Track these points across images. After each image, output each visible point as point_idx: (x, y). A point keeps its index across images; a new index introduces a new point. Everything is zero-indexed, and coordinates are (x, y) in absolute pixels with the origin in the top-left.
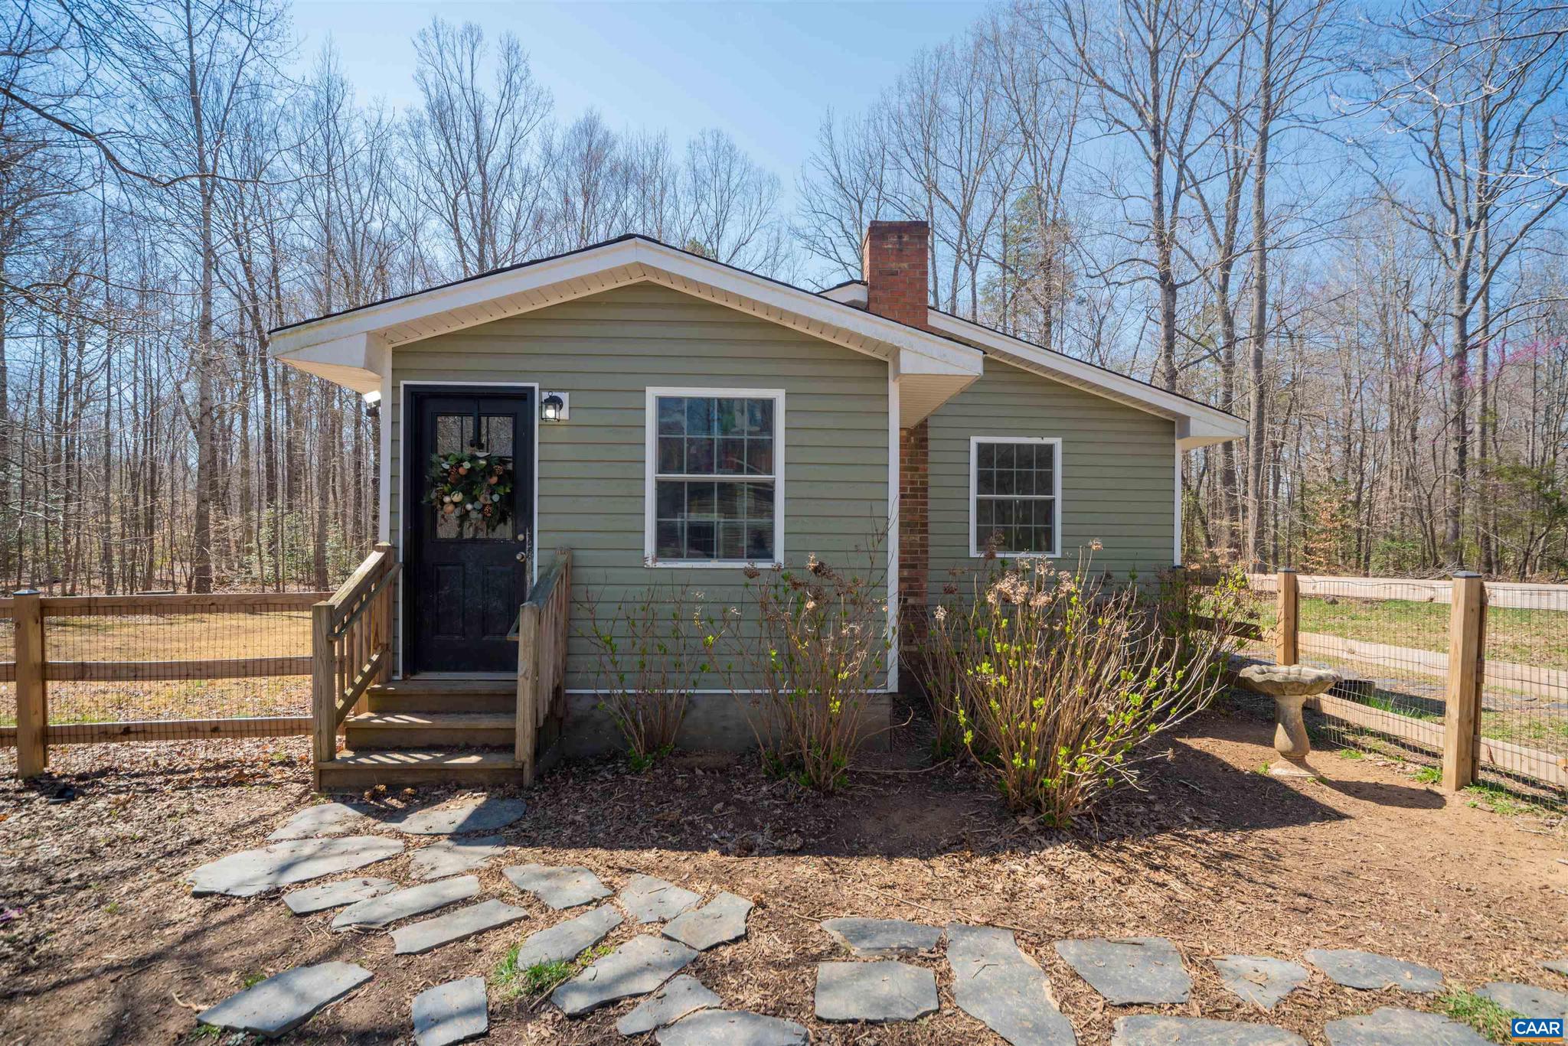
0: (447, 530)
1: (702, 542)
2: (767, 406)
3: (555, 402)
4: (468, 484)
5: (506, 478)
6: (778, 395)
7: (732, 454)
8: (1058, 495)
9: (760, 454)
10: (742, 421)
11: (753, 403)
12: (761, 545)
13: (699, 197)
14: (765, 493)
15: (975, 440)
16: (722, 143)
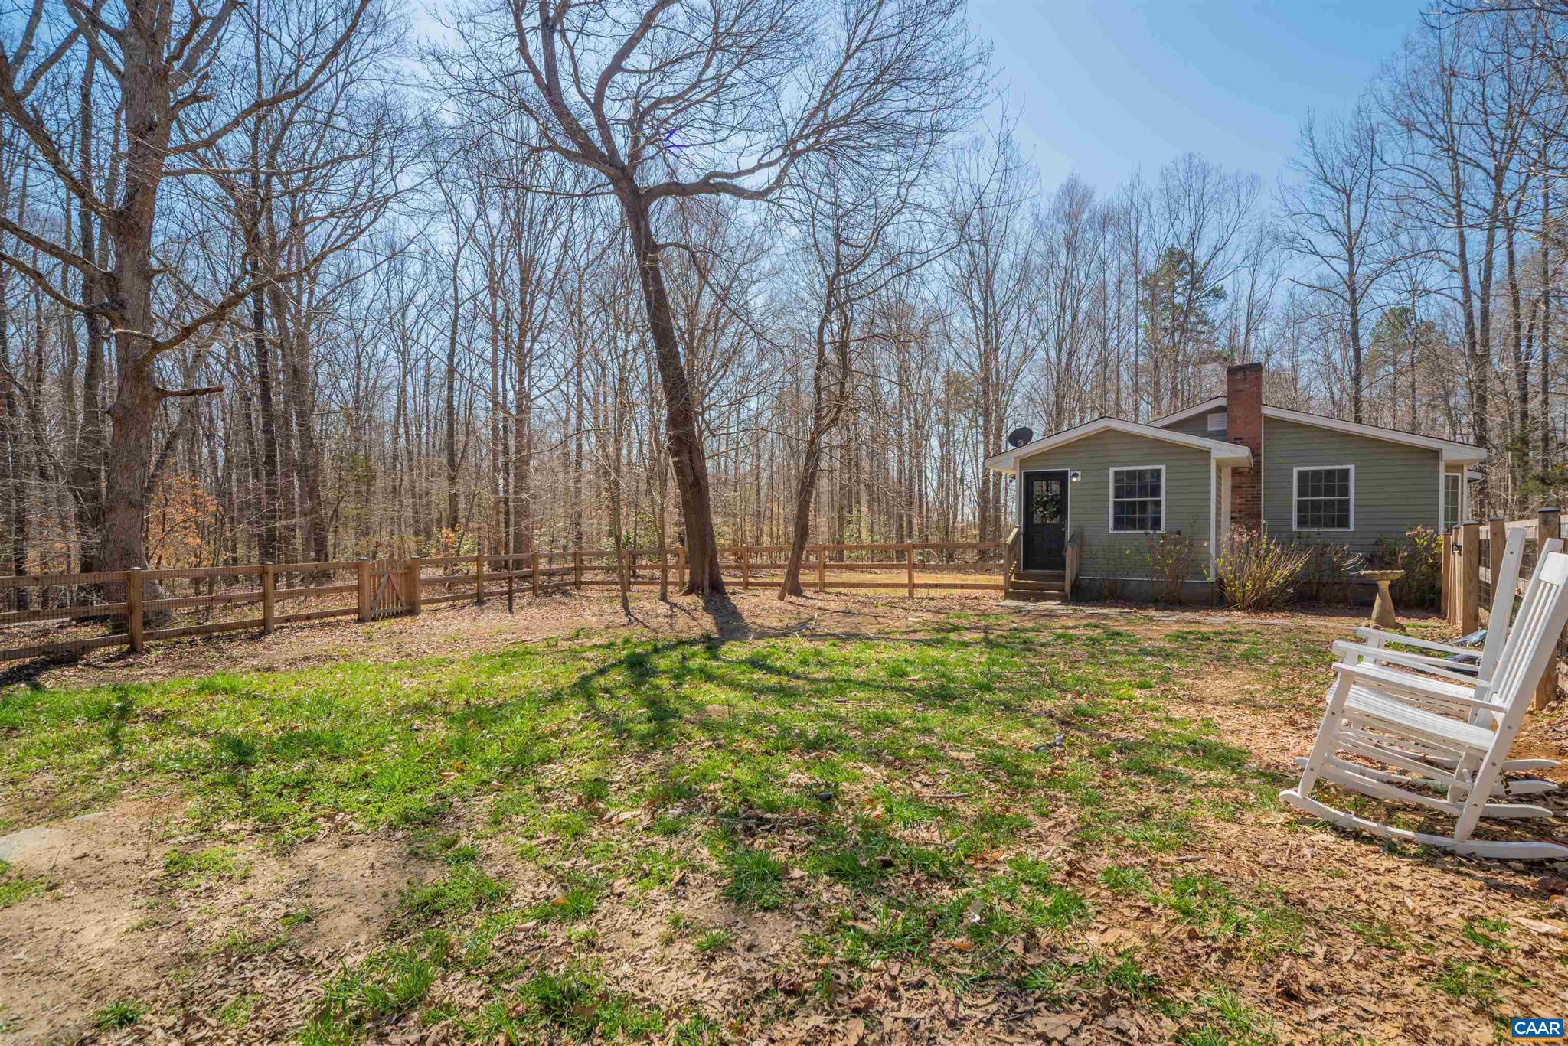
0: (1037, 520)
1: (1132, 525)
2: (1159, 471)
3: (1076, 475)
4: (1044, 505)
5: (1059, 502)
6: (1163, 468)
7: (1143, 490)
8: (1352, 497)
9: (1155, 491)
10: (1149, 477)
11: (1152, 471)
12: (1156, 523)
13: (1173, 217)
14: (1158, 504)
15: (1296, 470)
16: (1196, 161)
